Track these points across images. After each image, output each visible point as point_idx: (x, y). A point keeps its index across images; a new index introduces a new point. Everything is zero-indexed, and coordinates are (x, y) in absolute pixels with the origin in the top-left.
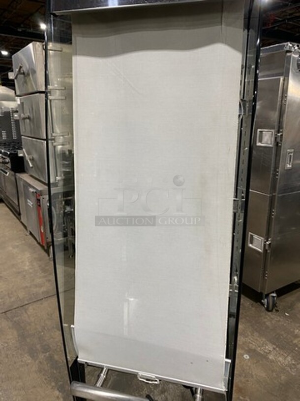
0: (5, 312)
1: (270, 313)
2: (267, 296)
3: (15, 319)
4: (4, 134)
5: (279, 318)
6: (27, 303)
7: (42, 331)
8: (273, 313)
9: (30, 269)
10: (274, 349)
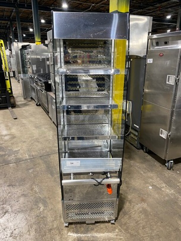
0: (41, 157)
1: (169, 171)
2: (168, 161)
3: (45, 160)
4: (42, 70)
5: (173, 173)
6: (50, 153)
7: (57, 166)
8: (171, 171)
9: (53, 139)
10: (166, 186)
